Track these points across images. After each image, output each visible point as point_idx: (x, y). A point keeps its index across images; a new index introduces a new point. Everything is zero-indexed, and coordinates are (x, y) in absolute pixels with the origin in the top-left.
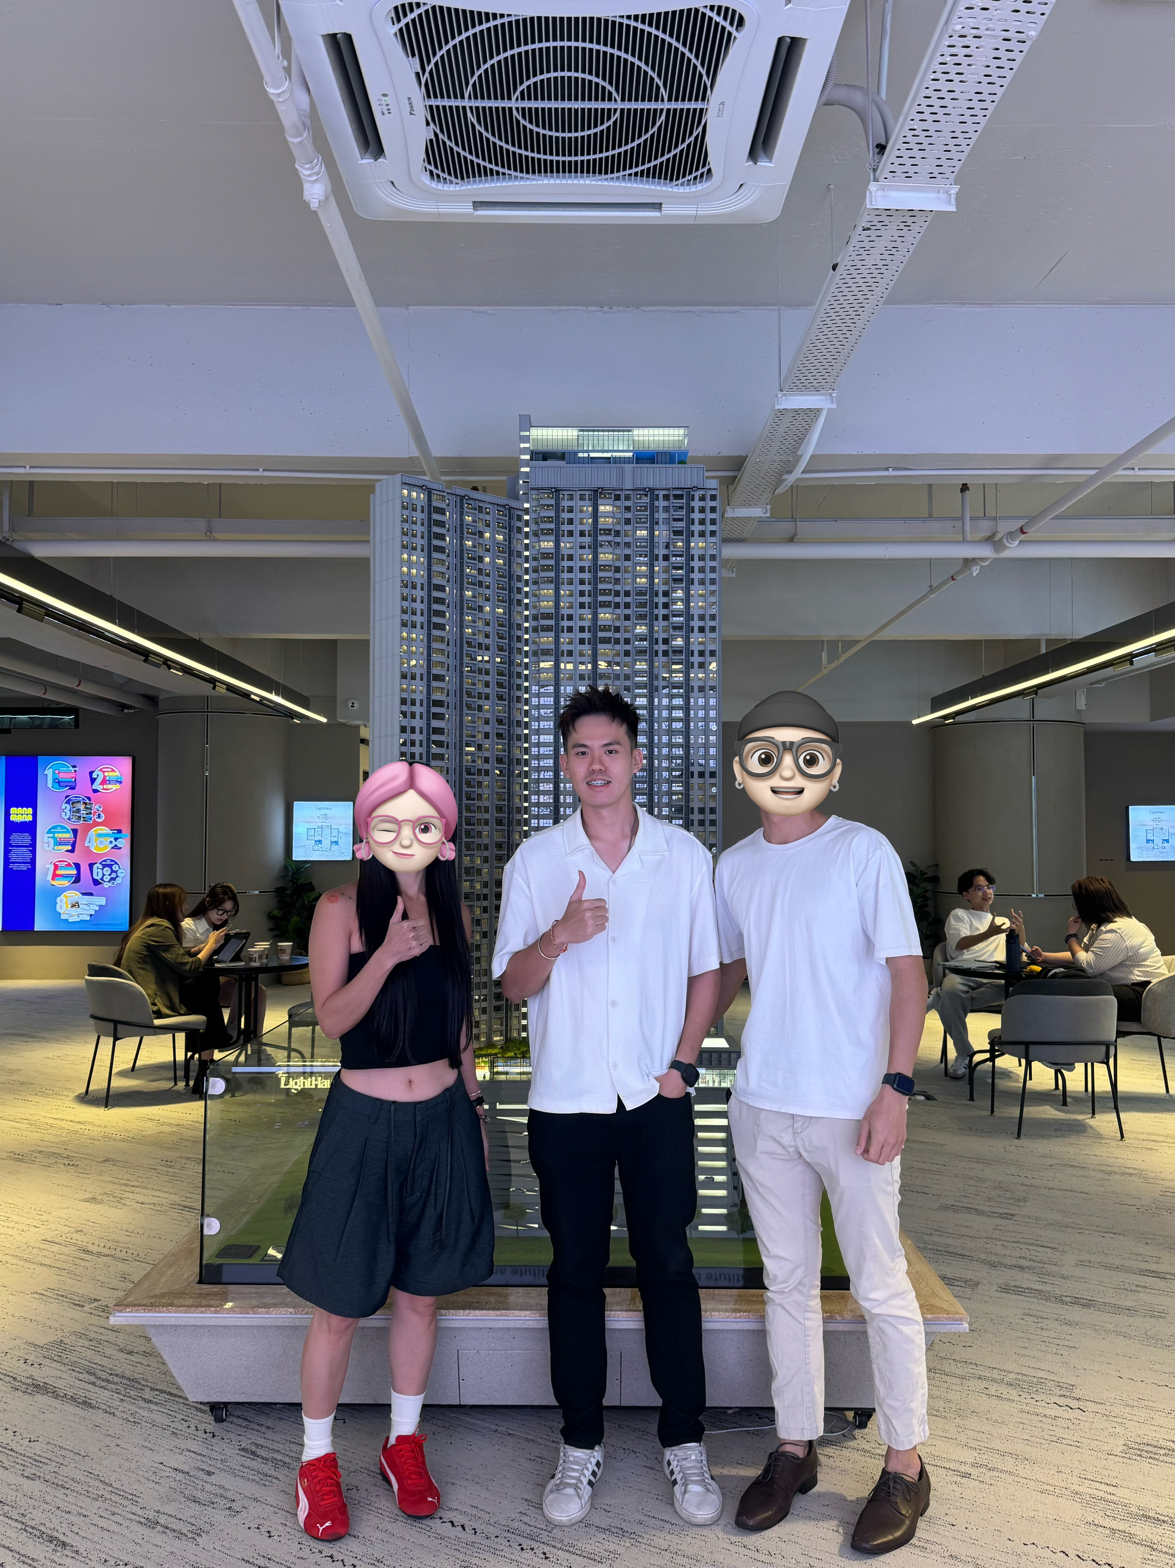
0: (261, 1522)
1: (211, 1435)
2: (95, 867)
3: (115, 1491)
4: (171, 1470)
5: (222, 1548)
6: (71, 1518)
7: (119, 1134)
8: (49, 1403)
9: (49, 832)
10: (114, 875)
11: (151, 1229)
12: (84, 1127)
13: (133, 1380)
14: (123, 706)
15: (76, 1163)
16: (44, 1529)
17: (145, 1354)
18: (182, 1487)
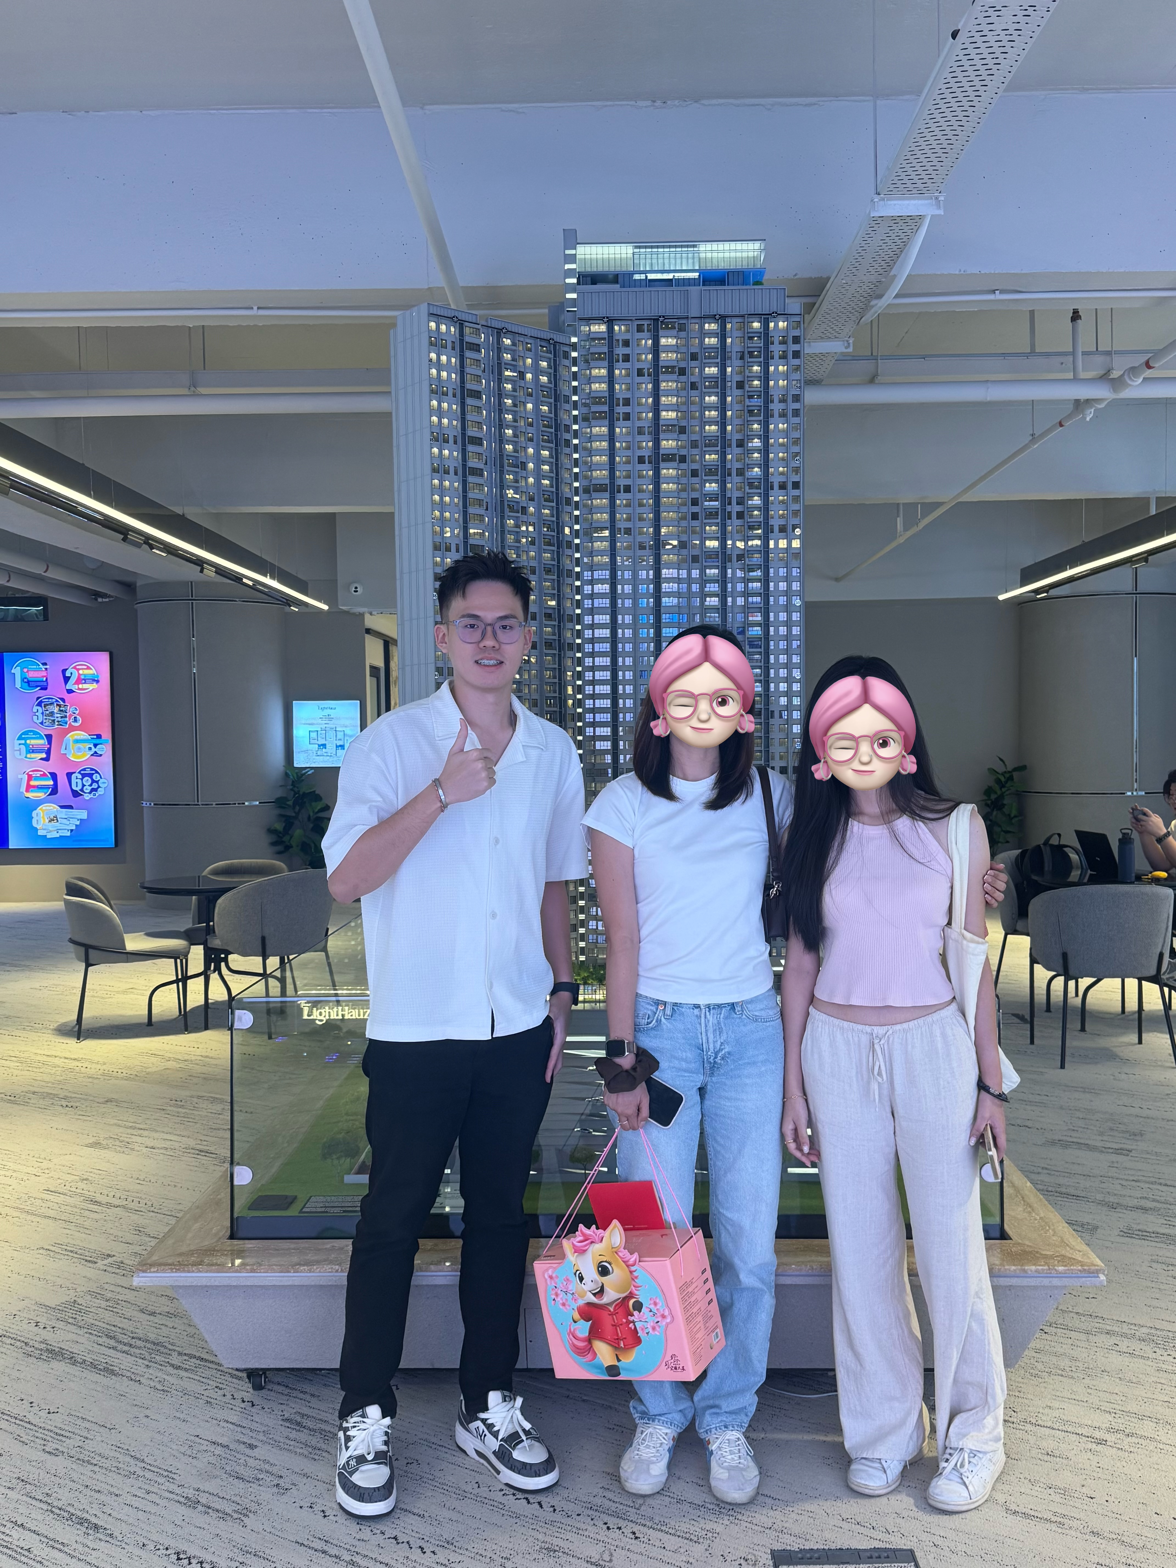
0: (314, 1500)
1: (250, 1404)
2: (73, 776)
3: (149, 1467)
4: (208, 1443)
5: (272, 1530)
6: (102, 1497)
7: (120, 1071)
8: (67, 1370)
9: (20, 738)
10: (95, 786)
11: (164, 1176)
12: (80, 1065)
13: (158, 1344)
14: (97, 594)
15: (75, 1105)
16: (72, 1510)
17: (169, 1315)
18: (222, 1462)
